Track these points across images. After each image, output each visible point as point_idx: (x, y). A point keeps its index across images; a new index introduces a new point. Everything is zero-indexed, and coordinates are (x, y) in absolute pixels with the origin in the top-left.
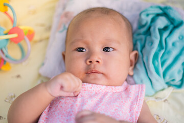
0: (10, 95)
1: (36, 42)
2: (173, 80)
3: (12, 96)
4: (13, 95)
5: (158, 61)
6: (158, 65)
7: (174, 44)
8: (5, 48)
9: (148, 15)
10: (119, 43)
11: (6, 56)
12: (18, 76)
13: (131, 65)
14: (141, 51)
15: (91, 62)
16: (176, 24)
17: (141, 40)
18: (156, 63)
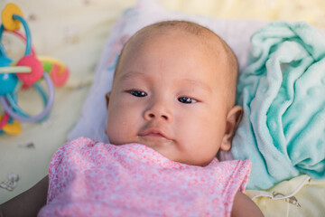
0: (10, 177)
1: (71, 89)
2: (308, 160)
3: (13, 178)
4: (15, 176)
5: (277, 122)
6: (278, 129)
7: (309, 92)
8: (11, 93)
9: (264, 39)
10: (209, 89)
11: (14, 110)
12: (31, 145)
13: (227, 132)
14: (249, 105)
15: (152, 116)
16: (316, 56)
17: (251, 84)
18: (274, 126)
